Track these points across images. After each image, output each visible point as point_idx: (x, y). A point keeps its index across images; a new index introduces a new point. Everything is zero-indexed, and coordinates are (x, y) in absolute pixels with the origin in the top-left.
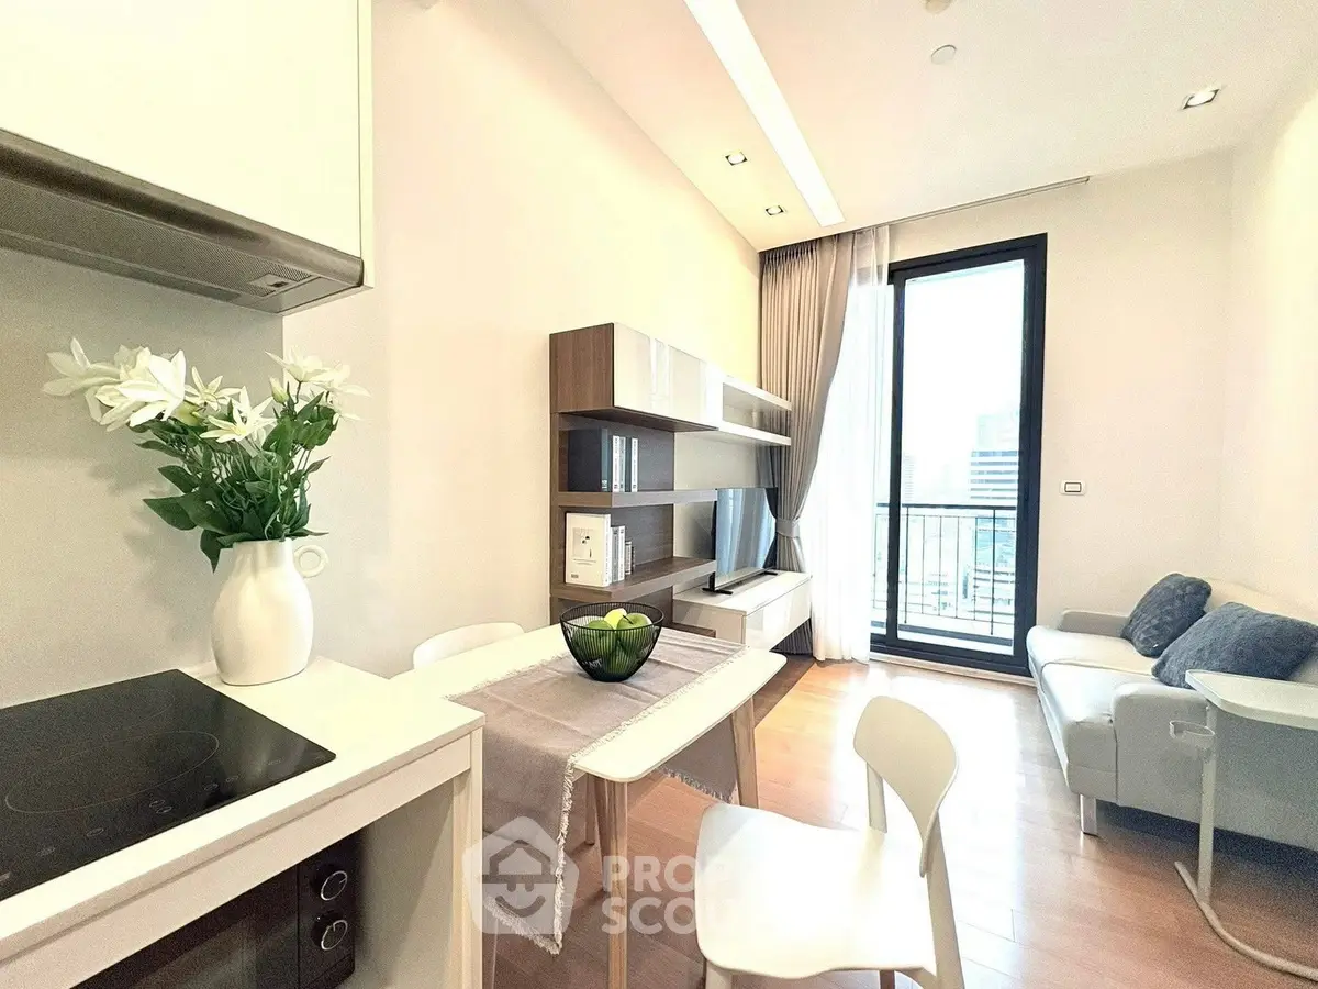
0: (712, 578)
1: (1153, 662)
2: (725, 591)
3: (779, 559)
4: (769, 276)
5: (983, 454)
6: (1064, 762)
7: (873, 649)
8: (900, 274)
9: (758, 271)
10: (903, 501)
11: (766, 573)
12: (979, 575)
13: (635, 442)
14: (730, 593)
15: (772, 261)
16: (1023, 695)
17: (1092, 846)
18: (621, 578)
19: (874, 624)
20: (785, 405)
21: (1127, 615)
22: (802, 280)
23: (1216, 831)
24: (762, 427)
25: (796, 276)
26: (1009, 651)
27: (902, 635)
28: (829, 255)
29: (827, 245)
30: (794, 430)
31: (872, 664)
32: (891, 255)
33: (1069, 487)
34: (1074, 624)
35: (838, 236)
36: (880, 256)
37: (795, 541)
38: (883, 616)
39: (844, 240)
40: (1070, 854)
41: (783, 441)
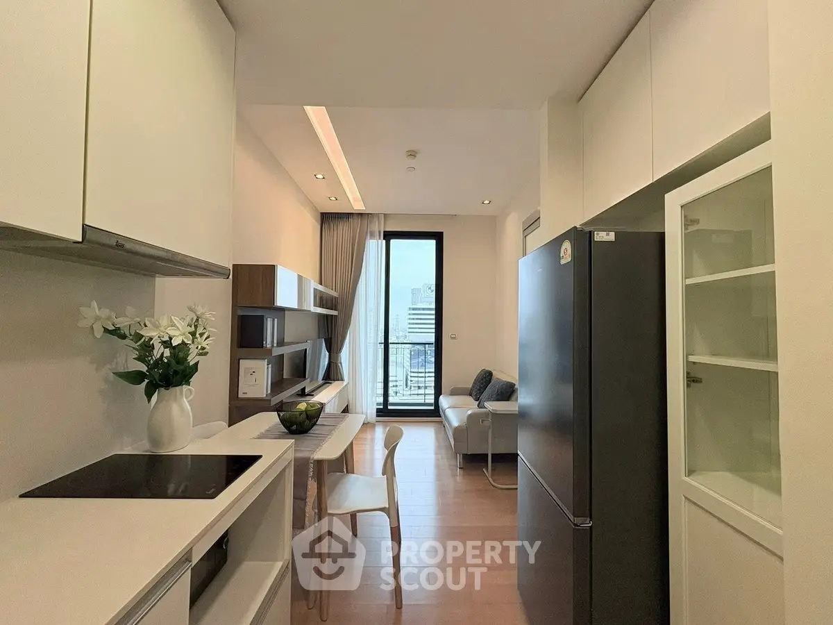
0: (304, 389)
1: (478, 402)
2: (310, 394)
3: (332, 375)
4: (326, 226)
5: (414, 309)
6: (453, 444)
7: (378, 416)
8: (388, 236)
9: (320, 222)
10: (390, 341)
11: (326, 383)
12: (413, 375)
13: (276, 320)
14: (313, 395)
15: (328, 219)
16: (437, 425)
17: (462, 471)
18: (269, 392)
19: (378, 404)
20: (335, 294)
21: (471, 386)
22: (343, 231)
23: (492, 454)
24: (321, 306)
25: (340, 227)
26: (433, 408)
27: (390, 407)
28: (356, 222)
29: (355, 217)
30: (339, 307)
31: (377, 423)
32: (384, 228)
33: (452, 336)
34: (455, 392)
35: (361, 214)
36: (379, 227)
37: (340, 365)
38: (381, 400)
39: (363, 215)
40: (454, 476)
41: (334, 313)
